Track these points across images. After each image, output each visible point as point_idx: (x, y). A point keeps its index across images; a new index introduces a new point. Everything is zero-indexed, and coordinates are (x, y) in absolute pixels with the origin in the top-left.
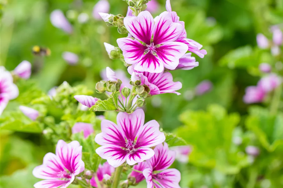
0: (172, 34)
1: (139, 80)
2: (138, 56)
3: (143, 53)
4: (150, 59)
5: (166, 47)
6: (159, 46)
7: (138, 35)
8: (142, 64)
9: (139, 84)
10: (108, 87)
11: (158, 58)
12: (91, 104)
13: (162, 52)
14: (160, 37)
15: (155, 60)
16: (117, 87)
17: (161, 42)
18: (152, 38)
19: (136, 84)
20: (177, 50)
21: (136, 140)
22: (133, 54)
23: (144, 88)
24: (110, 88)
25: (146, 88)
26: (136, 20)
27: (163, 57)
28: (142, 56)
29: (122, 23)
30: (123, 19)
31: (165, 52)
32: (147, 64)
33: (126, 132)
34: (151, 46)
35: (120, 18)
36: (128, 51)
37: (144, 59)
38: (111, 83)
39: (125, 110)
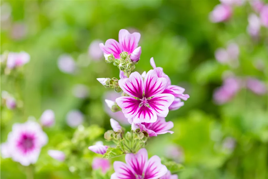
0: (159, 87)
1: (138, 128)
2: (134, 110)
3: (138, 106)
4: (144, 111)
5: (156, 99)
6: (150, 98)
7: (132, 92)
8: (139, 117)
9: (139, 131)
10: (114, 137)
11: (151, 109)
12: (103, 151)
13: (153, 103)
14: (150, 91)
15: (149, 111)
16: (121, 136)
17: (151, 95)
18: (144, 93)
19: (136, 132)
20: (166, 100)
21: (144, 174)
22: (130, 109)
23: (143, 134)
24: (116, 137)
25: (145, 134)
26: (128, 81)
27: (155, 107)
28: (138, 109)
29: (117, 85)
30: (117, 82)
31: (155, 103)
32: (143, 115)
33: (135, 168)
34: (144, 100)
35: (115, 80)
36: (126, 108)
37: (140, 112)
38: (117, 133)
39: (131, 151)
